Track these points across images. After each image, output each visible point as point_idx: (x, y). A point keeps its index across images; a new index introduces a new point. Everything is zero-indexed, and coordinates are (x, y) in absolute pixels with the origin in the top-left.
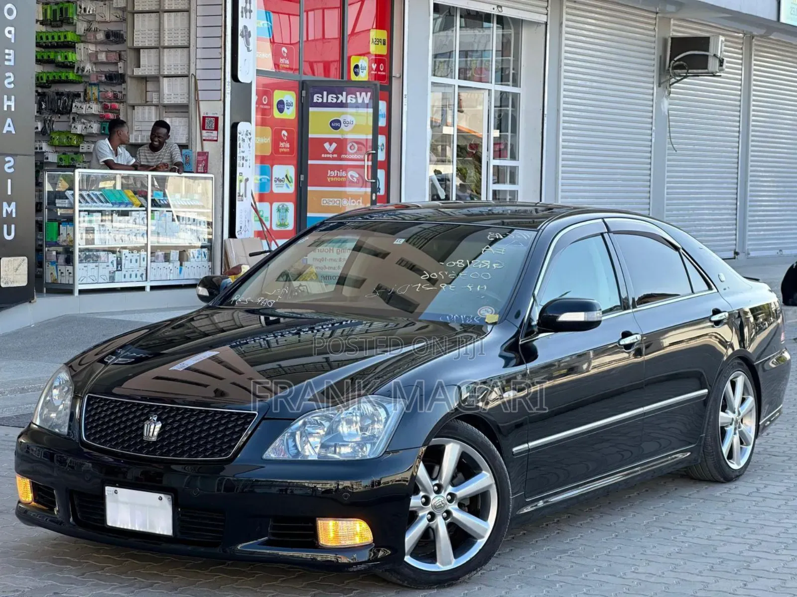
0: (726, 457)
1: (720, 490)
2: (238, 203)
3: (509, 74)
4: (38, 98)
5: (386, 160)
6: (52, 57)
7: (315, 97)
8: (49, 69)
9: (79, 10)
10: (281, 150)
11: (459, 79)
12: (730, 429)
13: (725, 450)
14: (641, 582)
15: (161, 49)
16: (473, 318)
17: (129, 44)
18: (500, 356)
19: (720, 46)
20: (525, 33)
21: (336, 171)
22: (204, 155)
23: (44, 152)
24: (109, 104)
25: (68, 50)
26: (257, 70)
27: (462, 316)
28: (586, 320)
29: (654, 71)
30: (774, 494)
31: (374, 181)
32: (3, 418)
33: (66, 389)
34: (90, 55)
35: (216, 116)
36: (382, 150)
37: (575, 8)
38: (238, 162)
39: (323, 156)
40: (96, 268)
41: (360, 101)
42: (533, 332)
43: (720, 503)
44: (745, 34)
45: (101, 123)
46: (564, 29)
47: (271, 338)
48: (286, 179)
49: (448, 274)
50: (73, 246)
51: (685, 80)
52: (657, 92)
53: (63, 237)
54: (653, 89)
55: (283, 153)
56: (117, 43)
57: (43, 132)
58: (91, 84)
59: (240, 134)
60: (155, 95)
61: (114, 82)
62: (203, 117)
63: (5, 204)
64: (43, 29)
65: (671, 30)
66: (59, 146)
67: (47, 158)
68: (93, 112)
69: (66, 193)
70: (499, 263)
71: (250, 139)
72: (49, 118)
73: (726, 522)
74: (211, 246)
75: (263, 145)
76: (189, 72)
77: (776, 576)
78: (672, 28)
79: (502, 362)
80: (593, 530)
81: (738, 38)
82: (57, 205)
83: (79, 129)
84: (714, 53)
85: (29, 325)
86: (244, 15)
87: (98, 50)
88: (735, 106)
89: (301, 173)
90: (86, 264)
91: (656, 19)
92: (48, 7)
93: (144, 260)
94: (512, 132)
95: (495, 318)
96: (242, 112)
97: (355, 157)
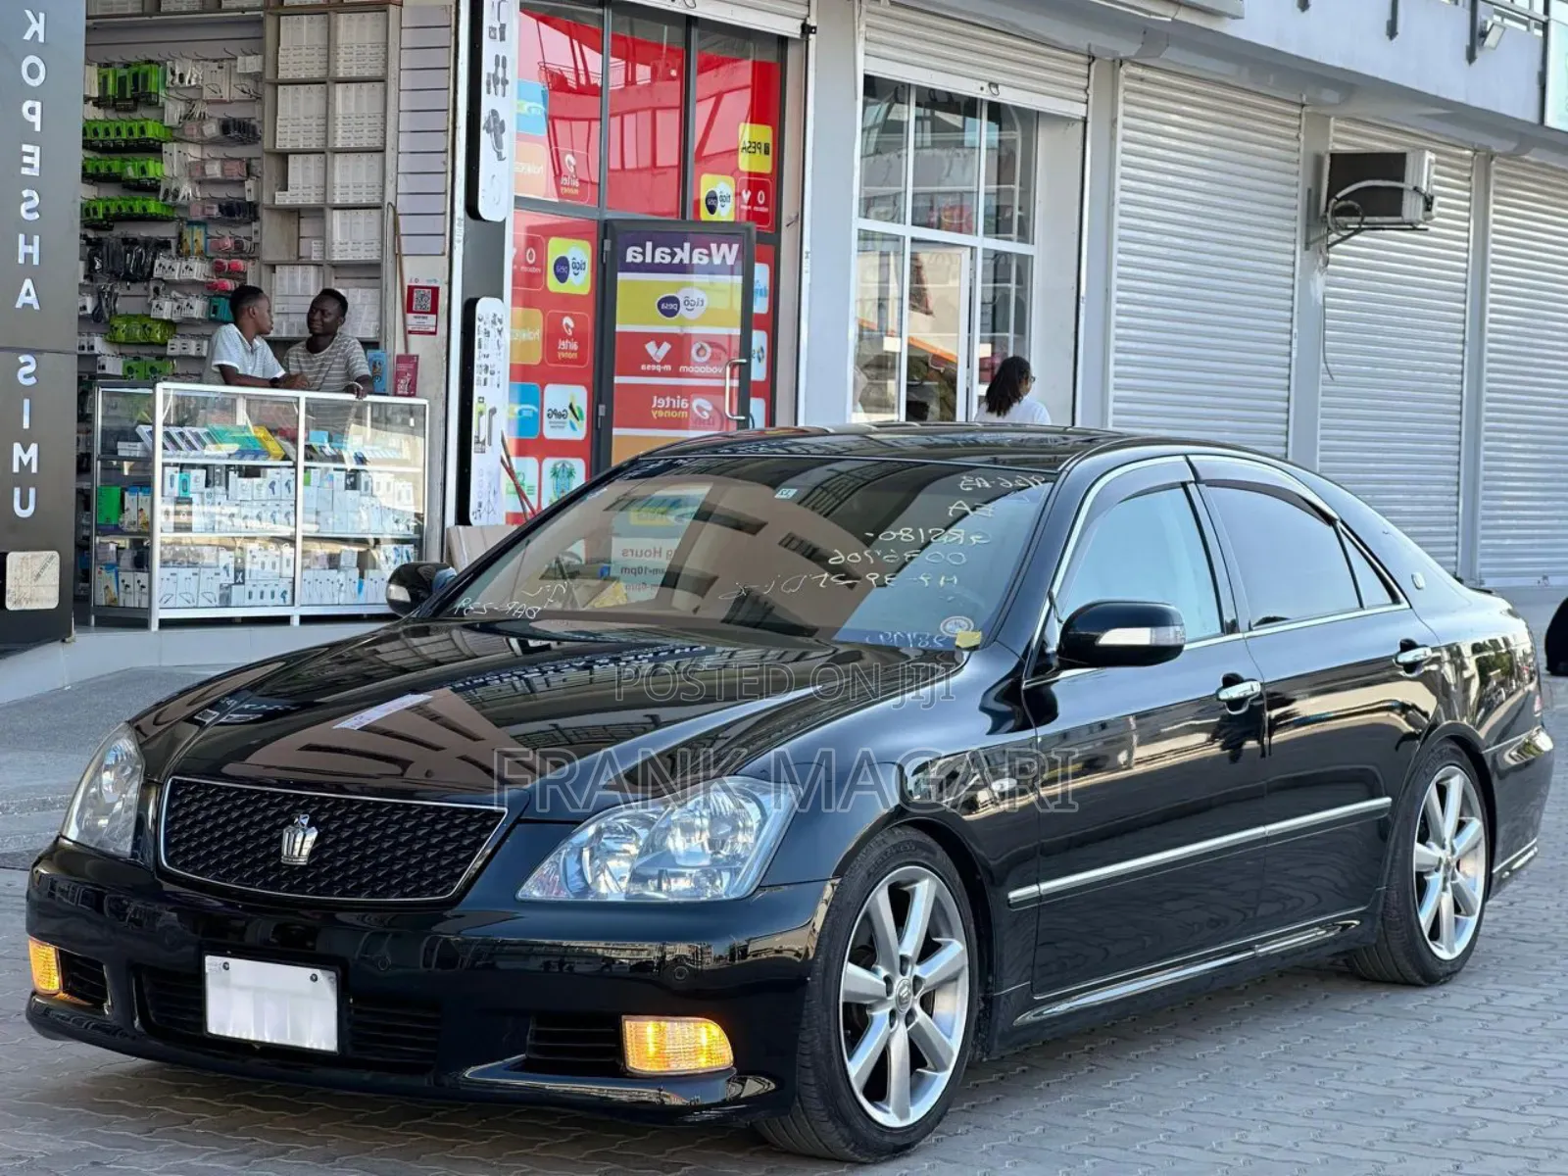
0: (1426, 934)
1: (1414, 1001)
2: (475, 457)
3: (1011, 219)
4: (88, 249)
5: (767, 380)
6: (115, 169)
7: (630, 252)
8: (111, 192)
9: (170, 78)
10: (561, 355)
11: (913, 224)
12: (1435, 880)
13: (1425, 918)
14: (1251, 1159)
15: (329, 155)
16: (931, 638)
17: (267, 144)
18: (983, 709)
19: (1426, 171)
20: (1044, 138)
21: (668, 399)
22: (409, 360)
23: (97, 355)
24: (226, 262)
25: (147, 155)
26: (517, 199)
27: (909, 636)
28: (1154, 642)
29: (1295, 219)
30: (1520, 1008)
31: (743, 418)
32: (4, 856)
33: (128, 771)
34: (190, 168)
35: (433, 284)
36: (760, 360)
37: (1142, 92)
38: (476, 375)
39: (643, 367)
40: (193, 577)
41: (717, 261)
42: (1050, 666)
43: (1413, 1023)
44: (1475, 151)
45: (210, 299)
46: (1120, 132)
47: (533, 675)
48: (569, 412)
49: (883, 555)
50: (150, 534)
51: (1356, 238)
52: (1301, 260)
53: (131, 515)
54: (1294, 253)
55: (565, 361)
56: (242, 142)
57: (97, 317)
58: (191, 223)
59: (480, 320)
60: (315, 245)
61: (237, 218)
62: (409, 287)
63: (17, 447)
64: (98, 114)
65: (1331, 139)
66: (126, 344)
67: (103, 367)
68: (195, 277)
69: (137, 430)
70: (983, 534)
71: (500, 332)
72: (108, 289)
73: (1424, 1057)
74: (421, 539)
75: (526, 344)
76: (383, 199)
77: (1523, 1152)
78: (1333, 134)
79: (987, 721)
80: (1159, 1067)
81: (1461, 157)
82: (121, 453)
83: (167, 309)
84: (1415, 184)
85: (60, 686)
86: (492, 89)
87: (206, 157)
88: (1456, 290)
89: (600, 402)
90: (174, 570)
91: (1300, 116)
92: (110, 72)
93: (288, 565)
94: (1016, 332)
95: (976, 638)
96: (485, 278)
97: (707, 370)
